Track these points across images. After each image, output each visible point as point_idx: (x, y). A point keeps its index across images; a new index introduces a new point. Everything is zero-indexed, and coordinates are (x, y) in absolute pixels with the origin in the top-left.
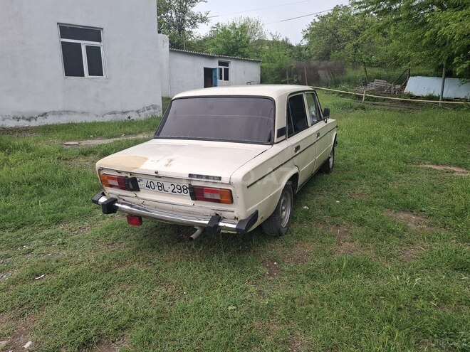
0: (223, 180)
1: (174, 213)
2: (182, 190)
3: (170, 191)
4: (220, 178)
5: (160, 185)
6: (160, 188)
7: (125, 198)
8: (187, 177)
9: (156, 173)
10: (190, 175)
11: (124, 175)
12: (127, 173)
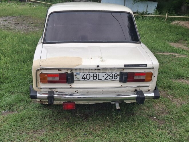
0: (148, 67)
2: (113, 77)
3: (103, 79)
5: (95, 75)
6: (95, 78)
7: (58, 90)
8: (123, 67)
9: (98, 66)
10: (125, 66)
11: (64, 72)
12: (68, 69)
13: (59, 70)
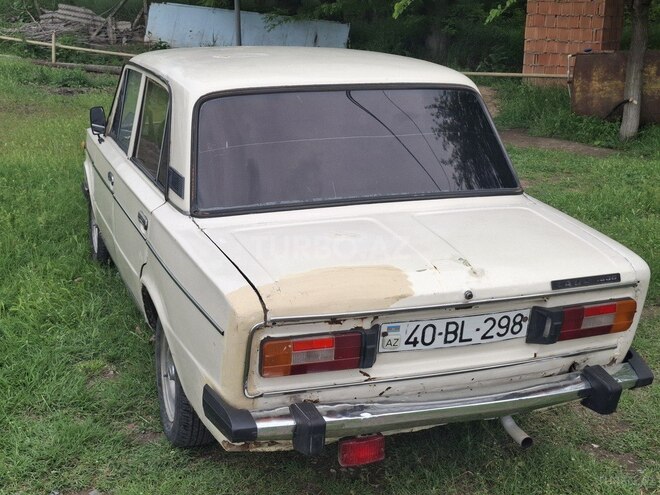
0: (624, 280)
1: (477, 392)
2: (509, 328)
3: (477, 338)
4: (617, 277)
5: (452, 328)
6: (451, 337)
8: (547, 290)
9: (469, 296)
10: (556, 285)
11: (347, 326)
12: (363, 317)
13: (334, 320)
